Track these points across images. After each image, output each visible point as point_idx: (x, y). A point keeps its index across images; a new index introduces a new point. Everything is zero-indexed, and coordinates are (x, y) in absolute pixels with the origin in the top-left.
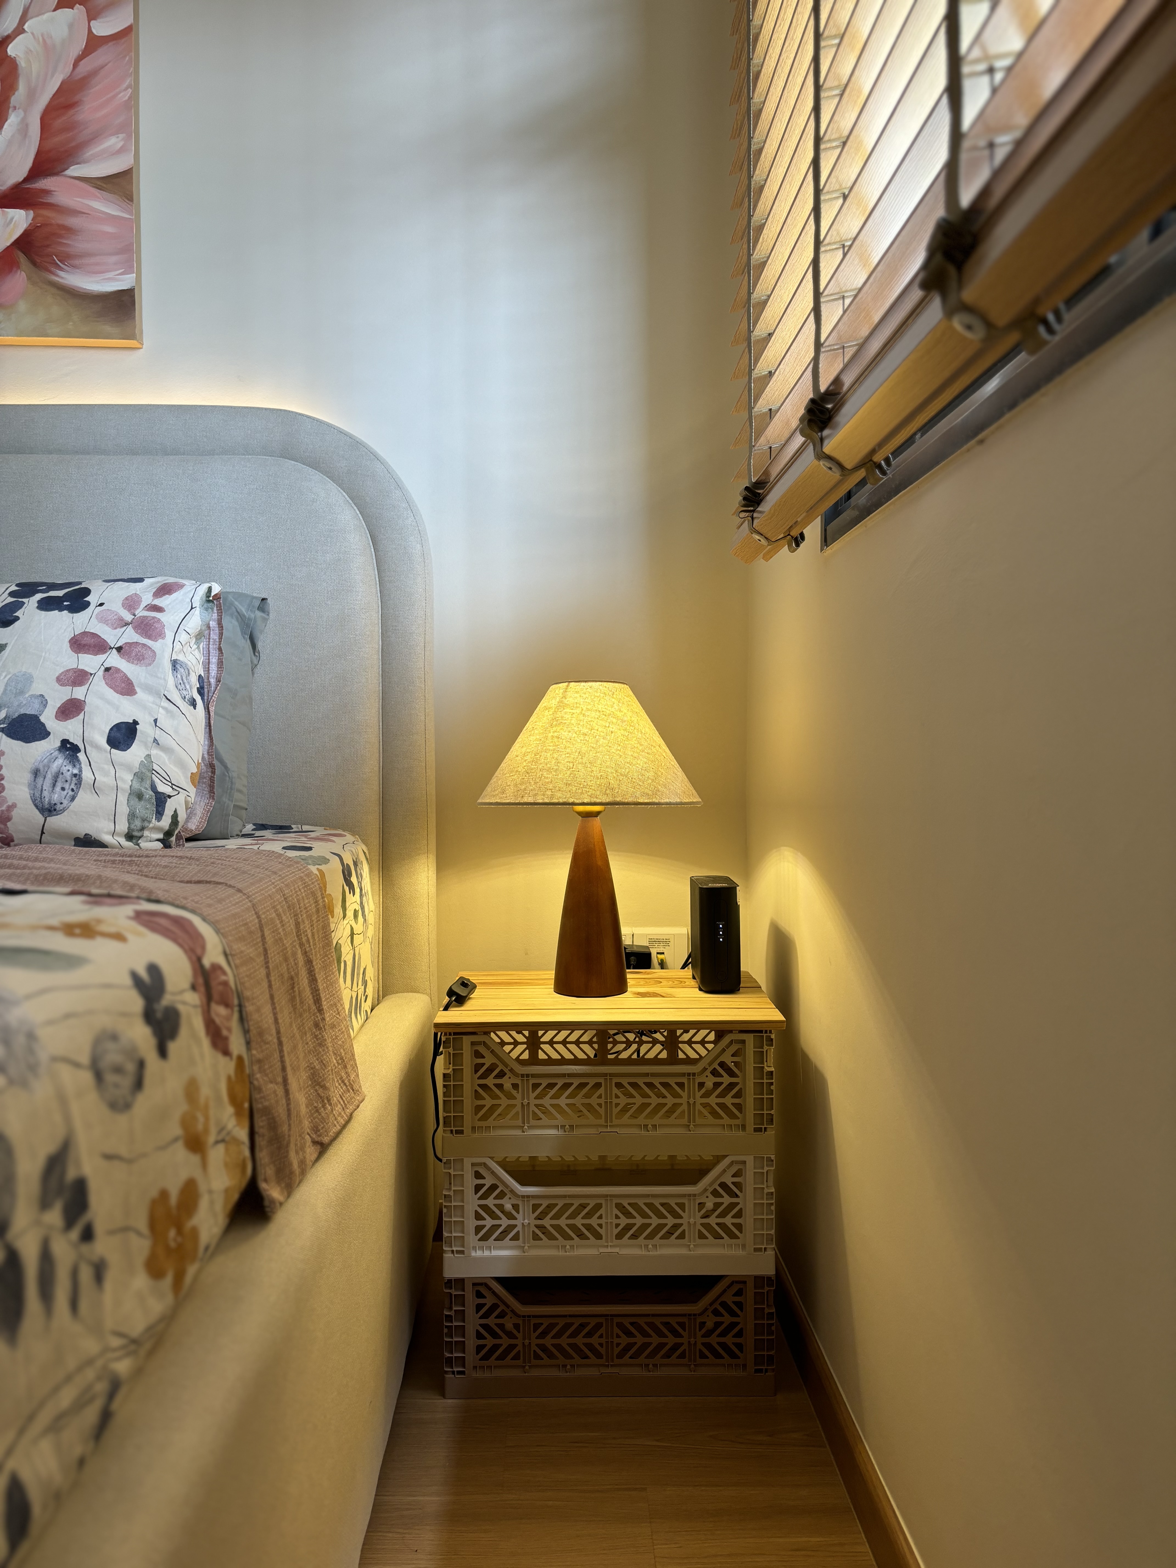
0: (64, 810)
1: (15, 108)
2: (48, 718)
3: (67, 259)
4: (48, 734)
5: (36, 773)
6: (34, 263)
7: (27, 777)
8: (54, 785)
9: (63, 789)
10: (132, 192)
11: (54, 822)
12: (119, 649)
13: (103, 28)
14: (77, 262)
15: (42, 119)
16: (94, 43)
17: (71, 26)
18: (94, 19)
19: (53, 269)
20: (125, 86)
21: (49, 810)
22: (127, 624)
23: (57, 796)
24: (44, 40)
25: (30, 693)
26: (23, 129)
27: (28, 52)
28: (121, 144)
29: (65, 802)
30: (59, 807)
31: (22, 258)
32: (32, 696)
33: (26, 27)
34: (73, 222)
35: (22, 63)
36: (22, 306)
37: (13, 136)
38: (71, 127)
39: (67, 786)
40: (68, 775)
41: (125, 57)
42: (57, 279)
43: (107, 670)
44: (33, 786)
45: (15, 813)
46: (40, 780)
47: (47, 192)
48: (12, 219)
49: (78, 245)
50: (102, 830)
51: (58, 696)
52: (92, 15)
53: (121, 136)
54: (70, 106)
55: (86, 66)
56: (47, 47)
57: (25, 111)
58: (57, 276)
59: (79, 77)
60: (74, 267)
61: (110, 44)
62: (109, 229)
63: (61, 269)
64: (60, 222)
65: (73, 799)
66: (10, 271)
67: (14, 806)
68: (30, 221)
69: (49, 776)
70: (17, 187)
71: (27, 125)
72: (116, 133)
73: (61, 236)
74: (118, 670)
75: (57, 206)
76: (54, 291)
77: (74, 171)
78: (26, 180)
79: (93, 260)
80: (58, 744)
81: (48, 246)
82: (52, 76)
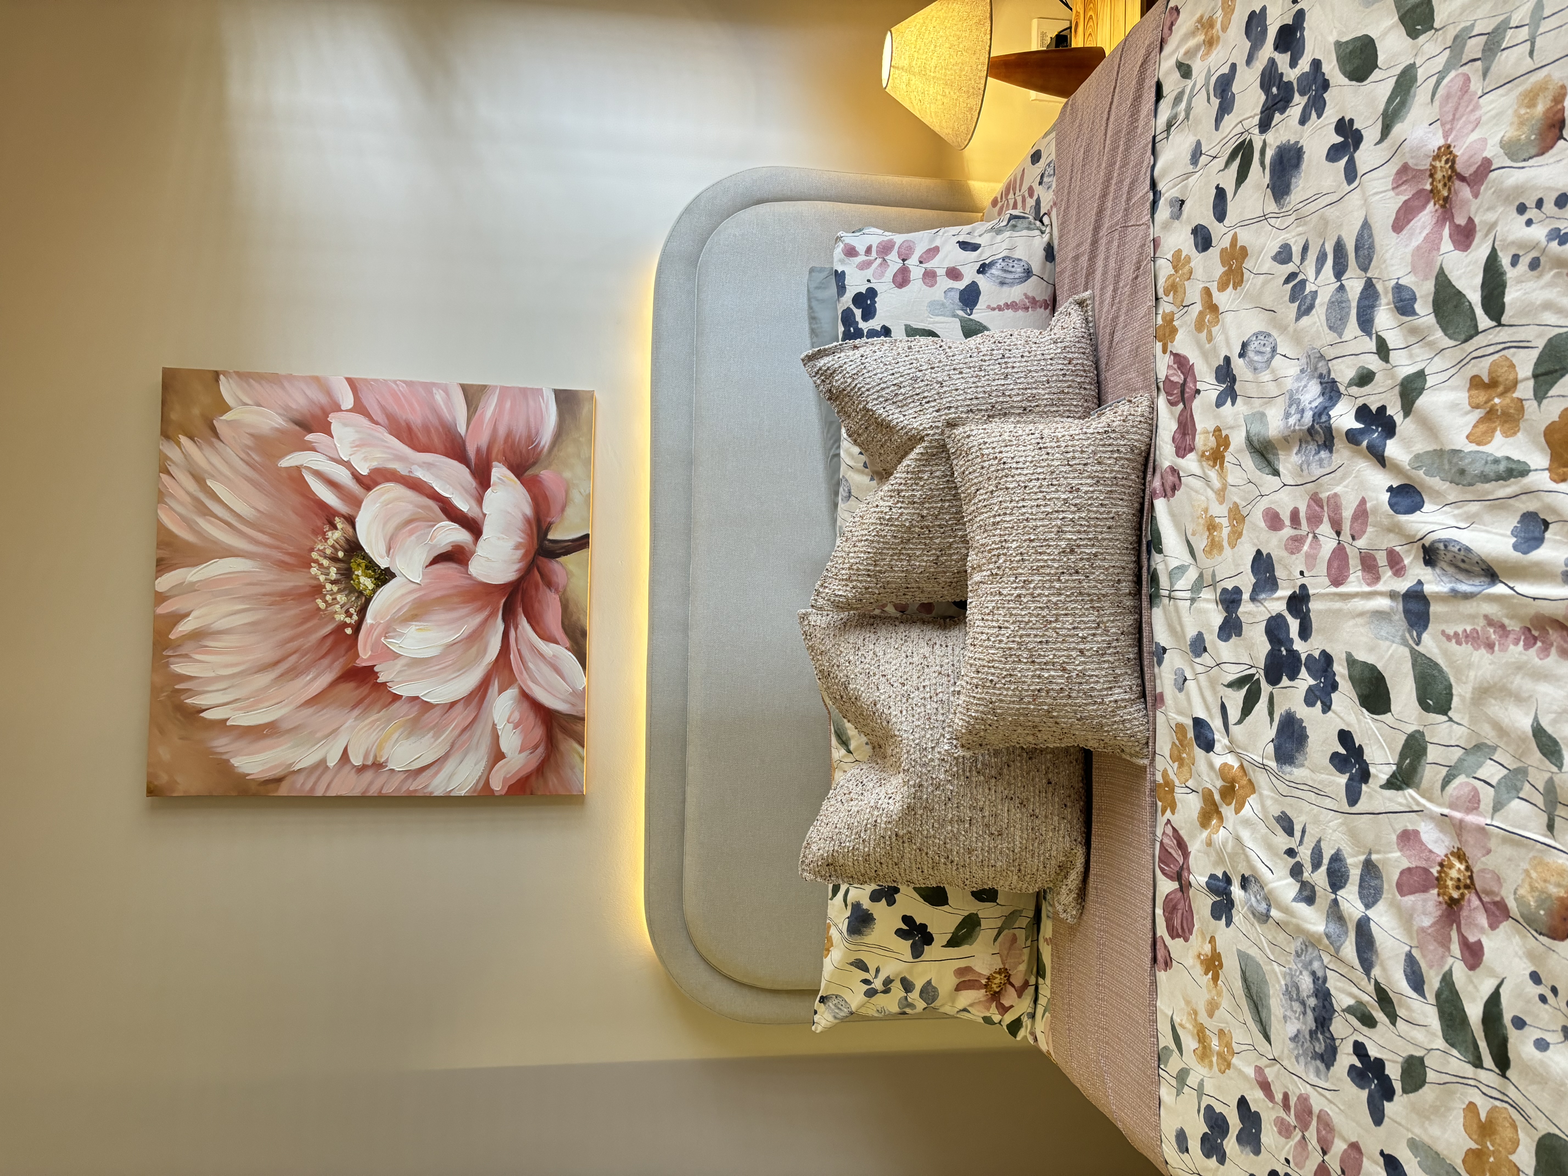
0: (1028, 264)
1: (410, 472)
2: (961, 285)
3: (531, 438)
4: (973, 282)
5: (1002, 283)
6: (534, 464)
7: (1005, 289)
8: (1011, 272)
9: (1013, 267)
10: (479, 386)
11: (1036, 269)
12: (904, 260)
13: (347, 400)
14: (533, 431)
15: (419, 451)
16: (359, 408)
17: (345, 425)
18: (339, 406)
19: (539, 449)
20: (394, 386)
21: (1028, 273)
22: (884, 260)
23: (1019, 270)
24: (356, 446)
25: (943, 299)
26: (428, 466)
27: (365, 459)
28: (441, 391)
29: (1022, 264)
30: (1026, 267)
31: (530, 473)
32: (945, 298)
33: (346, 459)
34: (502, 432)
35: (375, 464)
36: (567, 474)
37: (432, 474)
38: (426, 429)
39: (1011, 265)
40: (1003, 264)
41: (371, 385)
42: (546, 447)
43: (921, 262)
44: (1012, 284)
45: (1030, 294)
46: (1007, 281)
47: (478, 451)
48: (499, 479)
49: (520, 430)
50: (1039, 242)
51: (944, 283)
52: (338, 408)
53: (434, 391)
54: (409, 429)
55: (378, 415)
56: (360, 445)
57: (413, 464)
58: (544, 447)
59: (386, 421)
60: (537, 433)
61: (360, 395)
62: (508, 405)
63: (539, 443)
64: (502, 442)
65: (1020, 260)
66: (540, 482)
67: (1025, 295)
68: (501, 465)
69: (1005, 275)
70: (474, 473)
71: (424, 463)
72: (431, 393)
73: (513, 442)
74: (921, 257)
75: (489, 443)
76: (556, 449)
77: (462, 429)
78: (468, 465)
79: (532, 419)
80: (981, 275)
81: (521, 452)
82: (386, 442)
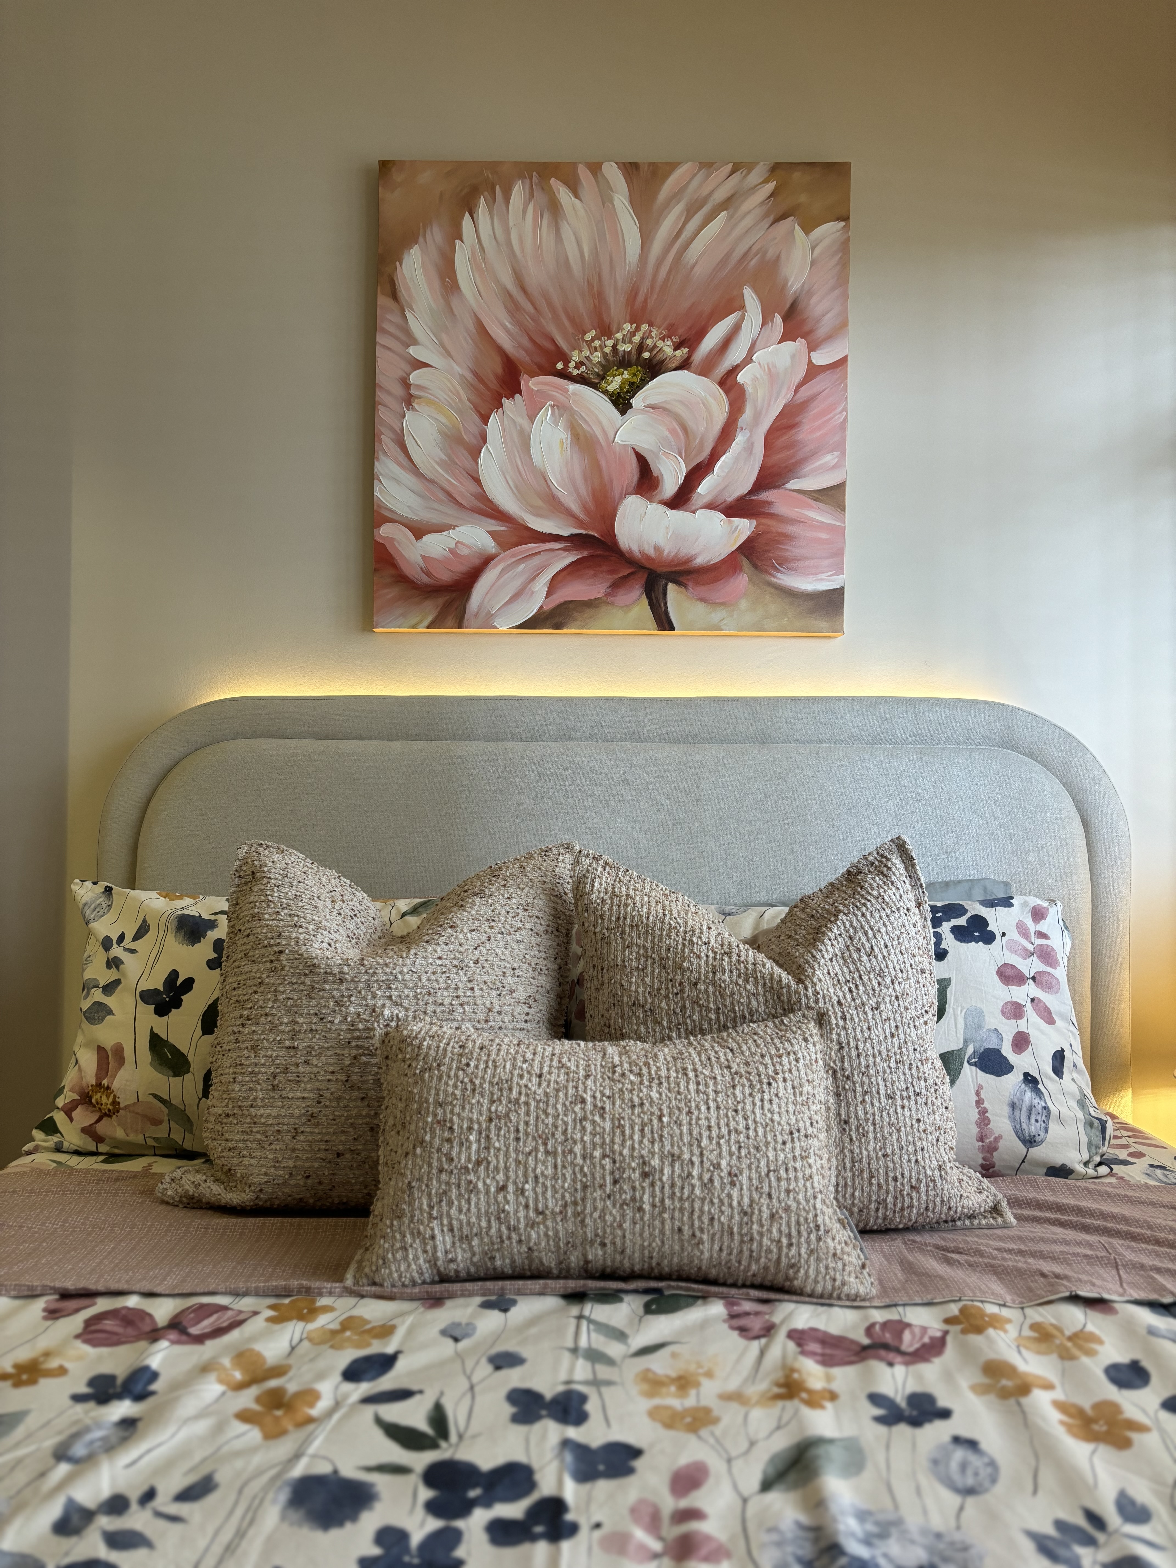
0: (1042, 1142)
1: (742, 429)
2: (1007, 1051)
3: (785, 563)
4: (1012, 1067)
5: (1013, 1106)
6: (755, 566)
7: (1006, 1110)
8: (1029, 1118)
9: (1037, 1121)
10: (844, 502)
11: (1035, 1152)
12: (1034, 978)
13: (820, 358)
14: (793, 565)
15: (766, 438)
16: (813, 371)
17: (793, 357)
18: (814, 350)
19: (772, 572)
20: (840, 409)
21: (1030, 1142)
22: (1032, 954)
23: (1033, 1128)
24: (769, 369)
25: (987, 1027)
26: (749, 448)
27: (755, 379)
28: (836, 460)
29: (1042, 1134)
30: (1038, 1139)
31: (745, 562)
32: (989, 1030)
33: (754, 358)
34: (791, 529)
35: (749, 390)
36: (744, 604)
37: (740, 453)
38: (792, 445)
39: (1039, 1118)
40: (1039, 1108)
41: (840, 384)
42: (775, 580)
43: (1033, 1000)
44: (1013, 1119)
45: (1001, 1144)
46: (1017, 1113)
47: (769, 503)
48: (737, 527)
49: (794, 550)
50: (1074, 1158)
51: (1008, 1029)
52: (812, 348)
53: (837, 453)
54: (792, 426)
55: (805, 392)
56: (772, 375)
57: (751, 431)
58: (776, 577)
59: (800, 401)
60: (791, 569)
61: (828, 372)
62: (824, 536)
63: (779, 571)
64: (780, 530)
65: (1046, 1131)
66: (734, 573)
67: (1000, 1137)
68: (753, 529)
69: (1024, 1109)
70: (742, 499)
71: (752, 444)
72: (832, 450)
73: (779, 542)
74: (1039, 1000)
75: (778, 515)
76: (773, 590)
77: (793, 484)
78: (750, 492)
79: (807, 563)
80: (1022, 1077)
81: (768, 551)
82: (776, 400)
